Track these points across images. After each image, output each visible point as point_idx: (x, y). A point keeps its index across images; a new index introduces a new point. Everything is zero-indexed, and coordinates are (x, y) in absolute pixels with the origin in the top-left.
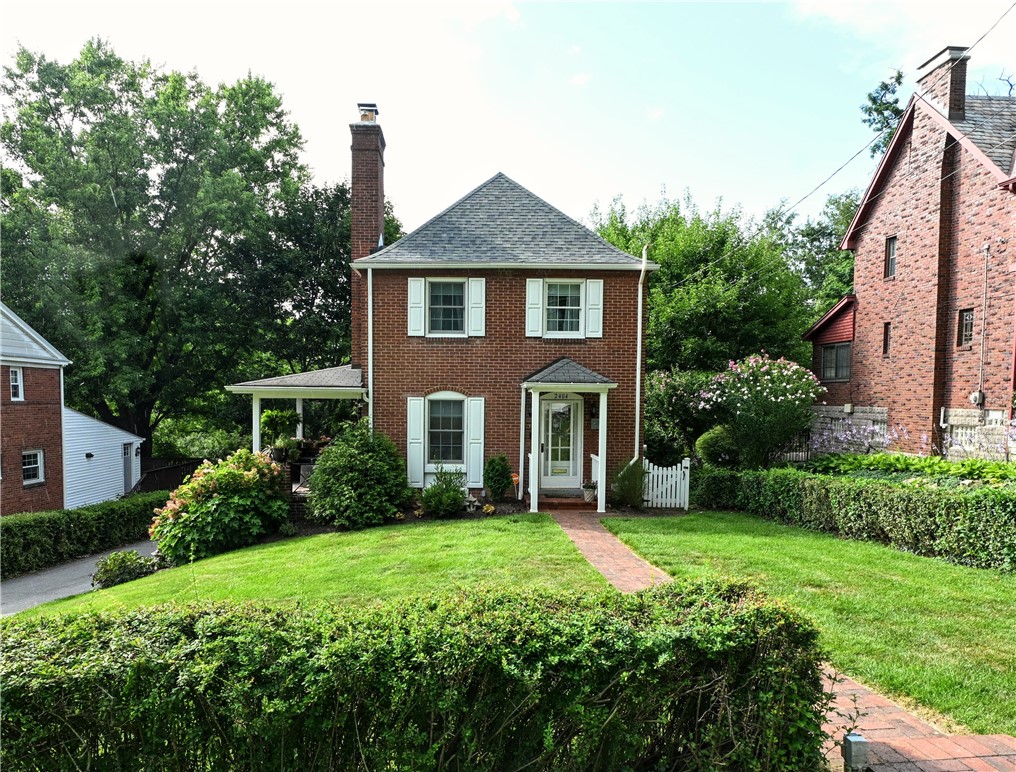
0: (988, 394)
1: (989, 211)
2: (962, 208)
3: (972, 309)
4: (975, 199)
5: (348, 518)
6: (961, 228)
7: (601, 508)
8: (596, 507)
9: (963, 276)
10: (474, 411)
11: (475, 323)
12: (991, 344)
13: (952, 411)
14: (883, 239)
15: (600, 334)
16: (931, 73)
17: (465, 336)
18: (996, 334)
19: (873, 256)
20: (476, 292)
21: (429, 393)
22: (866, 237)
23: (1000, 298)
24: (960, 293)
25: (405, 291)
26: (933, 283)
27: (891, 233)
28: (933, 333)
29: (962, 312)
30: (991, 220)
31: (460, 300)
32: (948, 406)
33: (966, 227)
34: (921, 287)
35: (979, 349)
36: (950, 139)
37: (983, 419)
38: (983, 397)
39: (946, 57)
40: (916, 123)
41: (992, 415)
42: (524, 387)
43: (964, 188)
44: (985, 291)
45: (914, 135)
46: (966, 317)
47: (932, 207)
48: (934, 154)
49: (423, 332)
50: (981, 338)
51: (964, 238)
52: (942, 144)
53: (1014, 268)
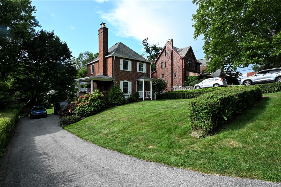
1: (178, 61)
2: (174, 60)
4: (176, 59)
5: (121, 103)
7: (151, 99)
8: (150, 99)
9: (174, 69)
10: (130, 84)
11: (130, 69)
12: (179, 78)
13: (174, 86)
14: (161, 63)
15: (146, 72)
16: (169, 41)
17: (128, 71)
18: (179, 76)
19: (159, 65)
20: (130, 63)
21: (123, 81)
22: (158, 62)
23: (180, 72)
24: (174, 71)
25: (120, 61)
26: (171, 69)
27: (162, 62)
28: (171, 76)
31: (127, 64)
32: (173, 86)
33: (174, 62)
34: (169, 70)
35: (177, 78)
36: (172, 51)
37: (178, 87)
38: (178, 84)
39: (171, 40)
40: (167, 47)
41: (179, 87)
42: (137, 80)
43: (174, 57)
44: (178, 71)
45: (166, 49)
46: (175, 74)
47: (170, 59)
48: (170, 52)
49: (122, 69)
50: (177, 77)
51: (174, 64)
52: (171, 51)
53: (182, 68)
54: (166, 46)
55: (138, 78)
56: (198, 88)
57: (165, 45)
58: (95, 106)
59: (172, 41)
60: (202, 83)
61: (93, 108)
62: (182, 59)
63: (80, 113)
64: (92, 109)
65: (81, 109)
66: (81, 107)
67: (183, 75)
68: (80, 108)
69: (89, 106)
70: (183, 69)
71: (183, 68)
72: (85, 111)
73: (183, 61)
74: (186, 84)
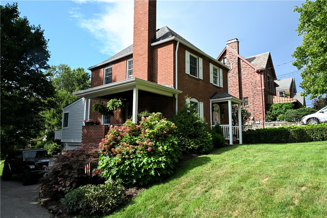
0: (255, 117)
1: (250, 76)
3: (248, 98)
4: (246, 73)
6: (242, 79)
8: (240, 143)
9: (244, 90)
10: (201, 107)
11: (201, 75)
12: (255, 106)
15: (222, 87)
16: (231, 43)
17: (198, 78)
18: (255, 103)
20: (200, 63)
21: (190, 98)
23: (256, 95)
24: (243, 94)
25: (185, 55)
26: (237, 91)
29: (244, 98)
30: (251, 78)
33: (244, 79)
35: (251, 107)
36: (239, 58)
37: (254, 123)
38: (254, 118)
39: (235, 40)
40: (227, 53)
41: (256, 122)
42: (211, 100)
43: (242, 70)
44: (251, 94)
45: (227, 56)
46: (246, 99)
47: (235, 73)
48: (235, 61)
49: (189, 73)
50: (251, 104)
51: (243, 81)
52: (237, 59)
53: (260, 88)
54: (226, 50)
55: (212, 97)
56: (313, 123)
57: (224, 49)
58: (167, 154)
59: (238, 42)
60: (323, 112)
61: (165, 160)
62: (260, 72)
63: (122, 176)
64: (160, 162)
65: (127, 162)
66: (127, 156)
67: (264, 101)
68: (124, 159)
69: (149, 155)
70: (263, 90)
71: (263, 88)
72: (140, 169)
73: (262, 76)
74: (272, 117)
